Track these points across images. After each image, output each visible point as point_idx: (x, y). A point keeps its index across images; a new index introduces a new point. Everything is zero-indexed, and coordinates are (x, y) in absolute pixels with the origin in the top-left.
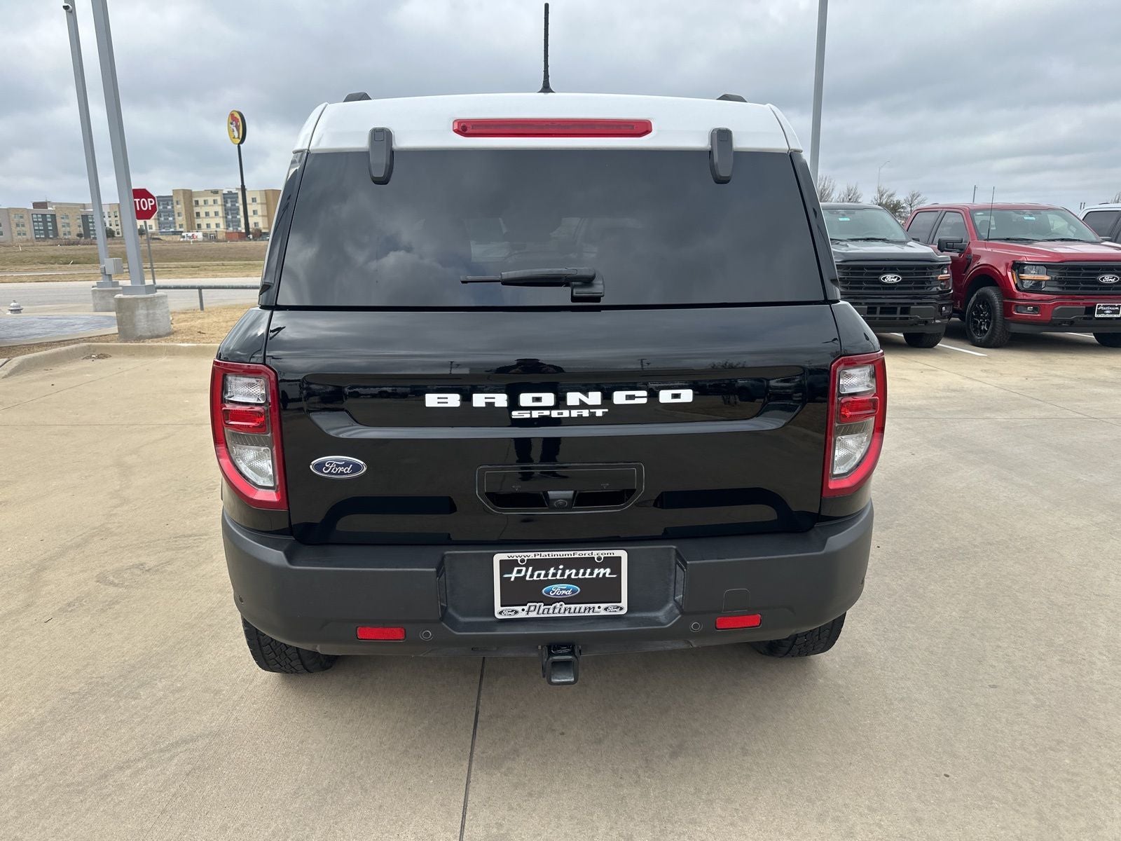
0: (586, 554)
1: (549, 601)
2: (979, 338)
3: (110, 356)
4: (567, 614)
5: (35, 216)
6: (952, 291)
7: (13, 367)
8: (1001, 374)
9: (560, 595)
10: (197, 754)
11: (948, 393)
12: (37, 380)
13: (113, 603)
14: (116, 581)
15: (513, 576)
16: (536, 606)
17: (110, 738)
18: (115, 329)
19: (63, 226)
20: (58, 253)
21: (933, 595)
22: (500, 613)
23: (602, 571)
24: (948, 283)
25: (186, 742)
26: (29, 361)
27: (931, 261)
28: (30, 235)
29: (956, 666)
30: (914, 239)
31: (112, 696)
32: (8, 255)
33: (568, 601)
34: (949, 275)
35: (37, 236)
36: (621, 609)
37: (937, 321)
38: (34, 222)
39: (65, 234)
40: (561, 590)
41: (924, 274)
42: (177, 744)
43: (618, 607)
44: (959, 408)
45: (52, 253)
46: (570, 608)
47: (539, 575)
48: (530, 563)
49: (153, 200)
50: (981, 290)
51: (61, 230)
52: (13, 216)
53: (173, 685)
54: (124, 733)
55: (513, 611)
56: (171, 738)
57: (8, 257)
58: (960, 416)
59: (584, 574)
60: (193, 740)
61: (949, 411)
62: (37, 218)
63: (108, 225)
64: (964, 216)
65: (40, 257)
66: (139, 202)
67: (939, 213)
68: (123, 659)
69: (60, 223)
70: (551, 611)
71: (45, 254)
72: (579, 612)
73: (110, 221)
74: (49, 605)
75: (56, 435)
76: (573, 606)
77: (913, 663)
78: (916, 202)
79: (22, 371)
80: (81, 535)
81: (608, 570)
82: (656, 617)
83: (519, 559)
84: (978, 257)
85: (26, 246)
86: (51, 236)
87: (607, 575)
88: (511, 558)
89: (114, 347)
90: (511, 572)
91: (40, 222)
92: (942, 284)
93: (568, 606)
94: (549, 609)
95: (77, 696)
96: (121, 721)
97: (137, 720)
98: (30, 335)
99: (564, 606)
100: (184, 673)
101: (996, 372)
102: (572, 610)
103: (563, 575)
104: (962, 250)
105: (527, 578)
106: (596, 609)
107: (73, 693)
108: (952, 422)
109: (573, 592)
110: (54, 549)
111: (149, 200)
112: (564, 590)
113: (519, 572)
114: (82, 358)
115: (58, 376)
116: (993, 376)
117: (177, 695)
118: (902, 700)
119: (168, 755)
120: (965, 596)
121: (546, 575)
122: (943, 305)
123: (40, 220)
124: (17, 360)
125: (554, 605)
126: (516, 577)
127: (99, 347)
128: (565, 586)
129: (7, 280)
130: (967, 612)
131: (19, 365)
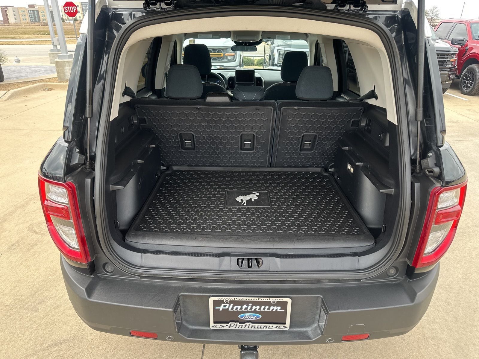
0: (267, 299)
1: (242, 322)
2: (465, 90)
3: (54, 89)
4: (253, 329)
5: (30, 11)
6: (456, 67)
7: (9, 96)
8: (477, 113)
9: (249, 319)
10: (61, 353)
11: (451, 124)
12: (19, 103)
13: (34, 246)
14: (37, 231)
15: (221, 308)
16: (234, 324)
17: (20, 339)
18: (56, 75)
19: (42, 16)
20: (40, 30)
21: (447, 262)
22: (213, 327)
23: (275, 308)
24: (455, 63)
25: (57, 344)
26: (16, 92)
27: (449, 52)
28: (28, 20)
29: (462, 315)
30: (440, 38)
31: (25, 309)
32: (19, 30)
33: (253, 322)
34: (456, 59)
35: (32, 21)
36: (286, 327)
37: (447, 82)
38: (29, 14)
39: (43, 20)
40: (250, 316)
41: (444, 58)
42: (51, 346)
43: (284, 327)
44: (457, 134)
45: (38, 30)
46: (255, 326)
47: (237, 309)
48: (231, 302)
49: (75, 7)
50: (470, 66)
51: (41, 18)
52: (20, 11)
53: (55, 303)
54: (27, 336)
55: (221, 326)
56: (50, 341)
57: (19, 31)
58: (457, 139)
59: (264, 309)
60: (61, 343)
61: (452, 135)
62: (31, 12)
63: (61, 16)
64: (467, 26)
65: (32, 31)
66: (70, 8)
67: (453, 23)
68: (34, 283)
69: (40, 14)
70: (243, 327)
71: (35, 30)
72: (260, 328)
73: (62, 14)
74: (4, 245)
75: (23, 136)
76: (257, 325)
77: (438, 311)
78: (435, 11)
79: (13, 98)
80: (25, 199)
81: (279, 308)
82: (306, 332)
83: (225, 300)
84: (471, 49)
85: (26, 26)
86: (37, 21)
87: (278, 310)
88: (220, 300)
89: (55, 85)
90: (220, 306)
91: (32, 14)
92: (452, 63)
93: (254, 325)
94: (242, 326)
95: (8, 307)
96: (27, 327)
97: (35, 327)
98: (21, 76)
99: (251, 325)
100: (61, 295)
101: (474, 111)
102: (256, 327)
103: (251, 308)
104: (463, 44)
105: (230, 310)
106: (271, 327)
107: (6, 306)
108: (453, 143)
109: (257, 317)
110: (11, 208)
111: (74, 7)
112: (252, 316)
113: (225, 306)
114: (41, 90)
115: (29, 100)
116: (473, 113)
117: (57, 311)
118: (433, 338)
119: (47, 353)
120: (465, 263)
121: (241, 308)
122: (451, 74)
123: (32, 13)
124: (11, 92)
125: (245, 324)
126: (223, 309)
127: (49, 85)
128: (252, 314)
129: (17, 43)
130: (466, 275)
131: (12, 95)
